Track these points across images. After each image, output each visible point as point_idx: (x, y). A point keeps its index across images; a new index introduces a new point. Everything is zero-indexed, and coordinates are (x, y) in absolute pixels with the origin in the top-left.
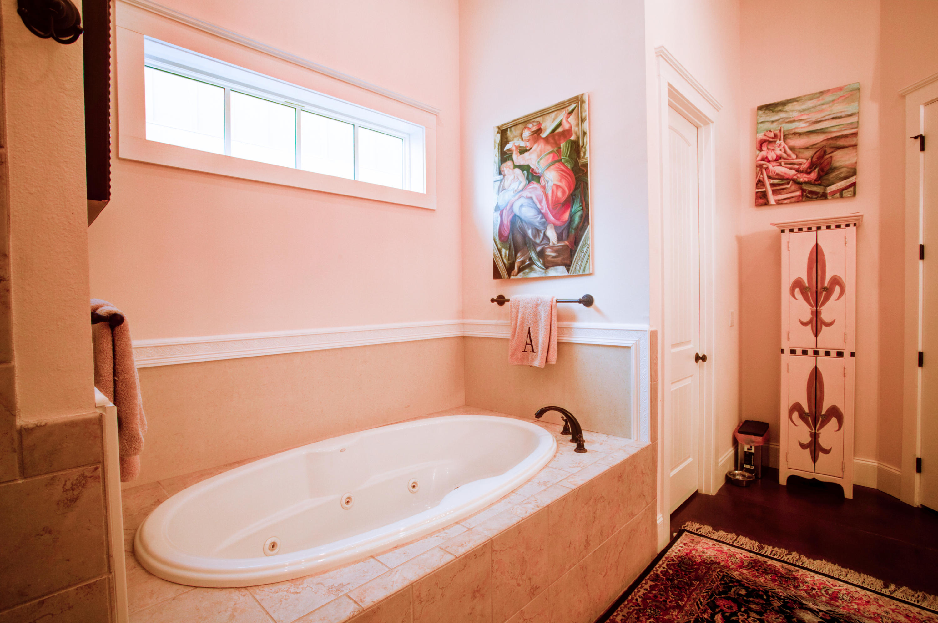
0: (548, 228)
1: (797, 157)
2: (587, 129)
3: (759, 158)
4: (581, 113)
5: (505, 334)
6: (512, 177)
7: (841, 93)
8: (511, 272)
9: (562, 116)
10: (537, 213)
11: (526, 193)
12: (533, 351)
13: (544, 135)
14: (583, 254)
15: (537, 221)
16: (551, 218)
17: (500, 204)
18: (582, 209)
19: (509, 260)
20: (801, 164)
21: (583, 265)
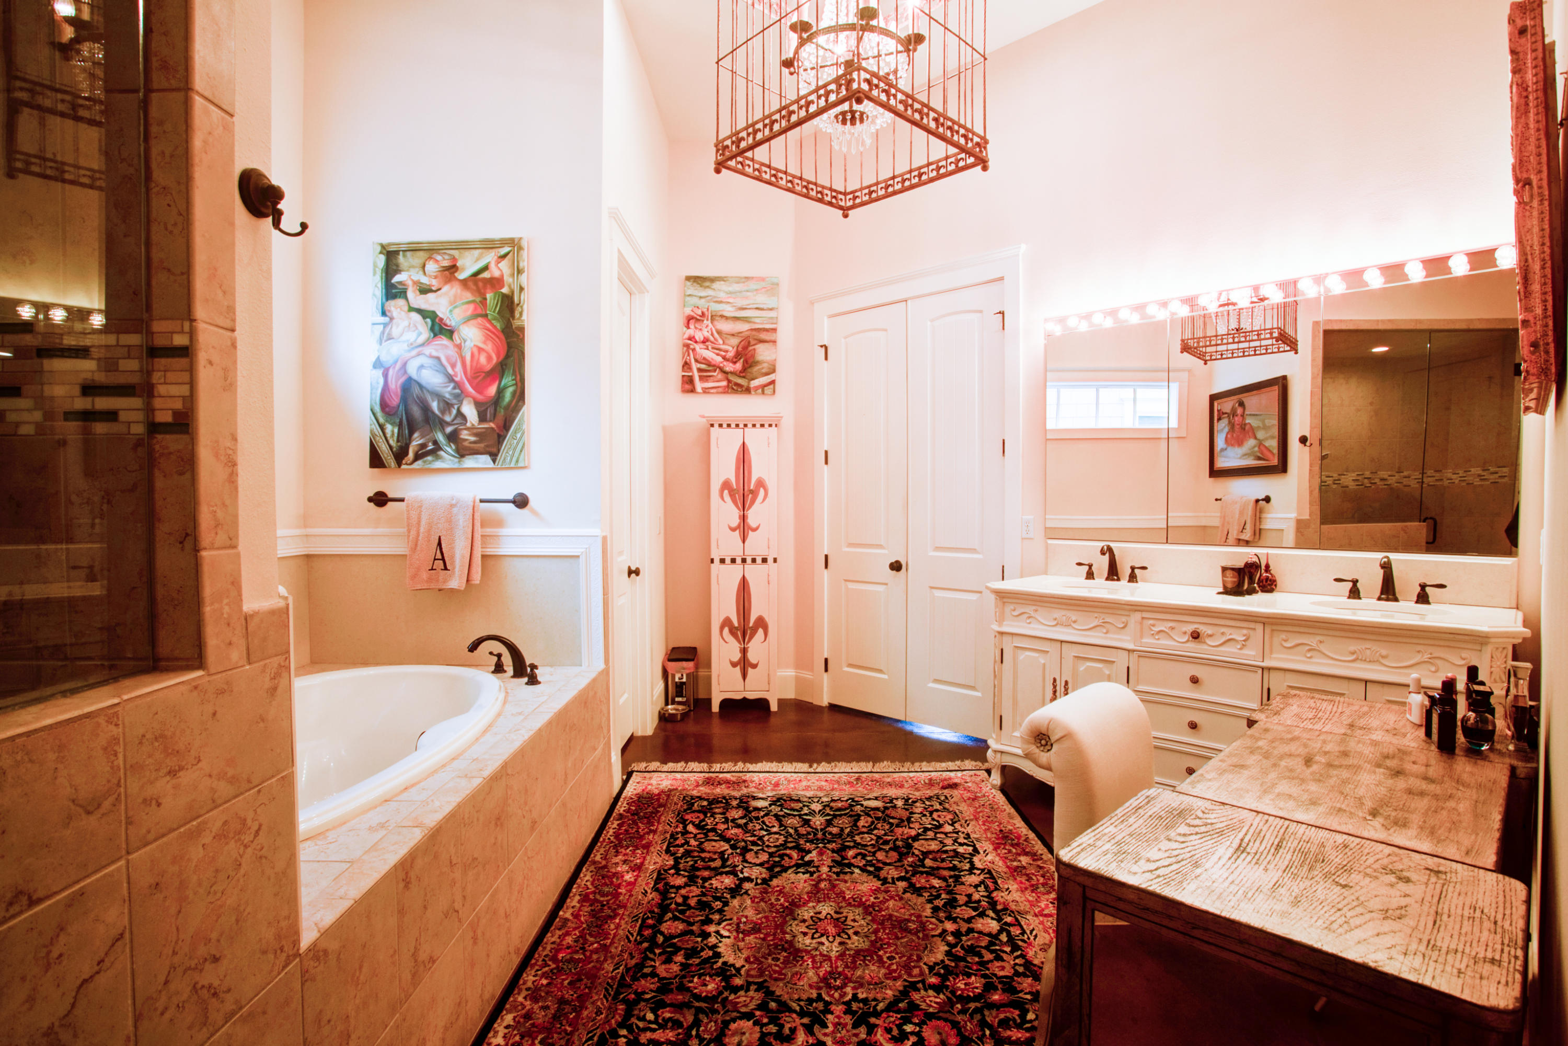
0: (465, 402)
1: (724, 343)
2: (525, 285)
3: (686, 336)
4: (518, 262)
5: (400, 548)
6: (406, 323)
7: (763, 284)
8: (403, 459)
9: (490, 257)
10: (446, 380)
11: (428, 350)
12: (446, 569)
13: (462, 276)
14: (515, 442)
15: (447, 391)
16: (470, 389)
17: (383, 359)
18: (516, 384)
19: (398, 441)
20: (727, 351)
21: (516, 455)
